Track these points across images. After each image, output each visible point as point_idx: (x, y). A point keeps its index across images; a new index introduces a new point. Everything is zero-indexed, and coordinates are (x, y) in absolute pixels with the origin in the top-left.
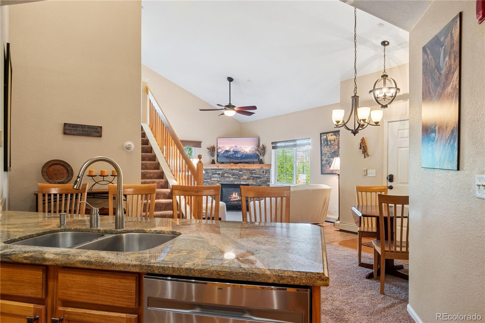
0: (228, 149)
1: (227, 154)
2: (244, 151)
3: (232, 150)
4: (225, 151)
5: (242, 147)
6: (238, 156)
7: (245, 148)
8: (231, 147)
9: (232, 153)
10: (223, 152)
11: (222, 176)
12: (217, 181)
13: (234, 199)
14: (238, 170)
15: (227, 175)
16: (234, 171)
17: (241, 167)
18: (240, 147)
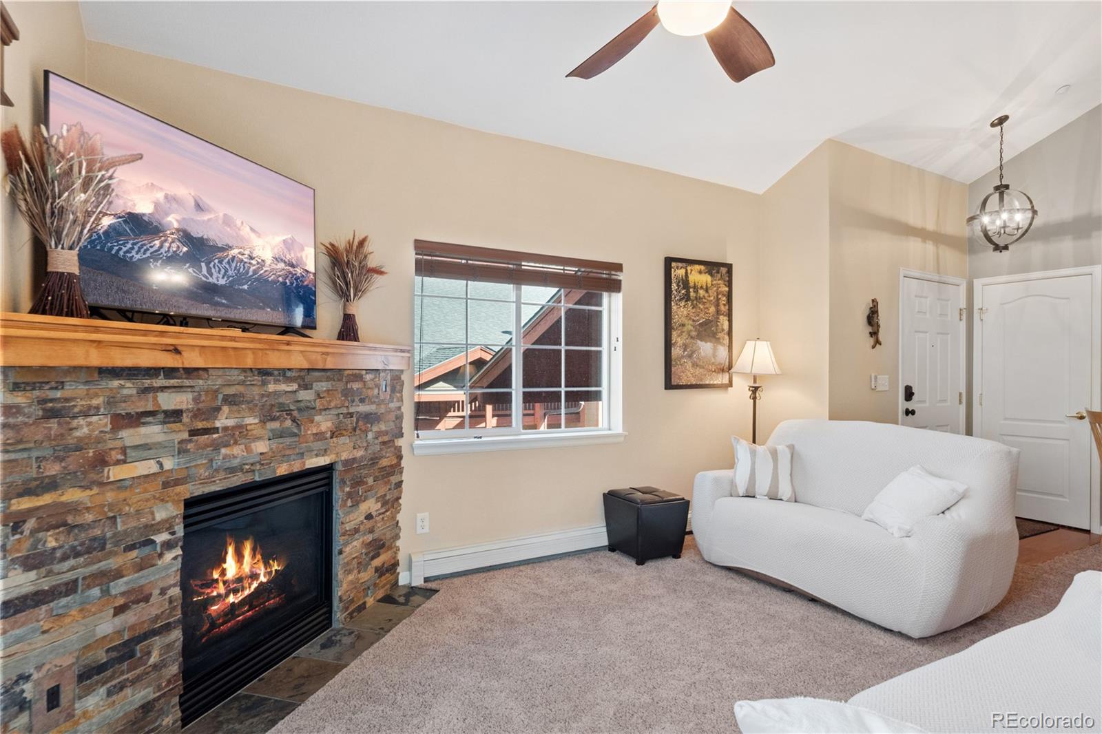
0: (143, 207)
1: (136, 247)
2: (247, 252)
3: (171, 222)
4: (123, 219)
5: (239, 223)
6: (211, 275)
7: (252, 235)
8: (166, 197)
11: (194, 433)
14: (290, 380)
15: (230, 423)
16: (271, 387)
18: (227, 221)
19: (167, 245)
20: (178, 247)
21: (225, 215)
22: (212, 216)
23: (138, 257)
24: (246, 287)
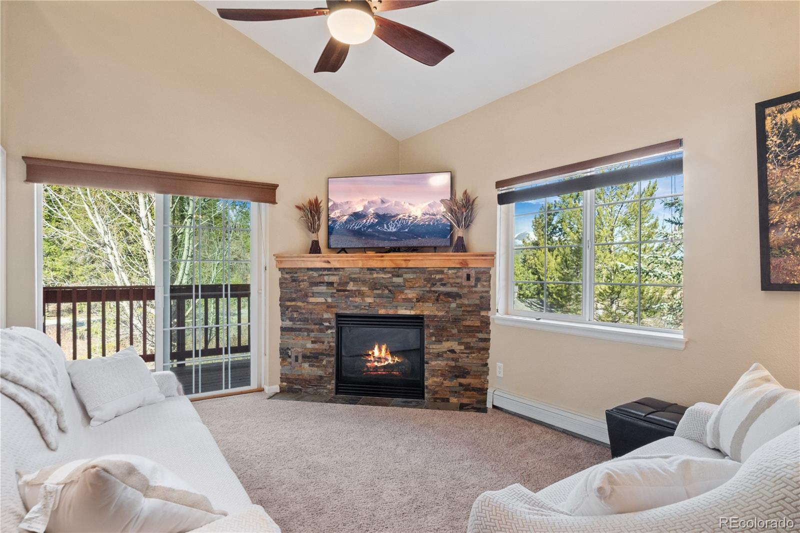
0: (359, 209)
1: (356, 225)
2: (407, 215)
3: (371, 212)
4: (351, 215)
5: (403, 203)
6: (389, 228)
7: (410, 207)
8: (369, 202)
9: (371, 220)
10: (345, 218)
11: (338, 291)
12: (324, 307)
13: (376, 364)
14: (389, 272)
15: (354, 288)
16: (375, 275)
17: (398, 262)
18: (397, 204)
19: (369, 220)
20: (374, 220)
21: (396, 202)
22: (389, 204)
23: (357, 228)
24: (407, 230)
